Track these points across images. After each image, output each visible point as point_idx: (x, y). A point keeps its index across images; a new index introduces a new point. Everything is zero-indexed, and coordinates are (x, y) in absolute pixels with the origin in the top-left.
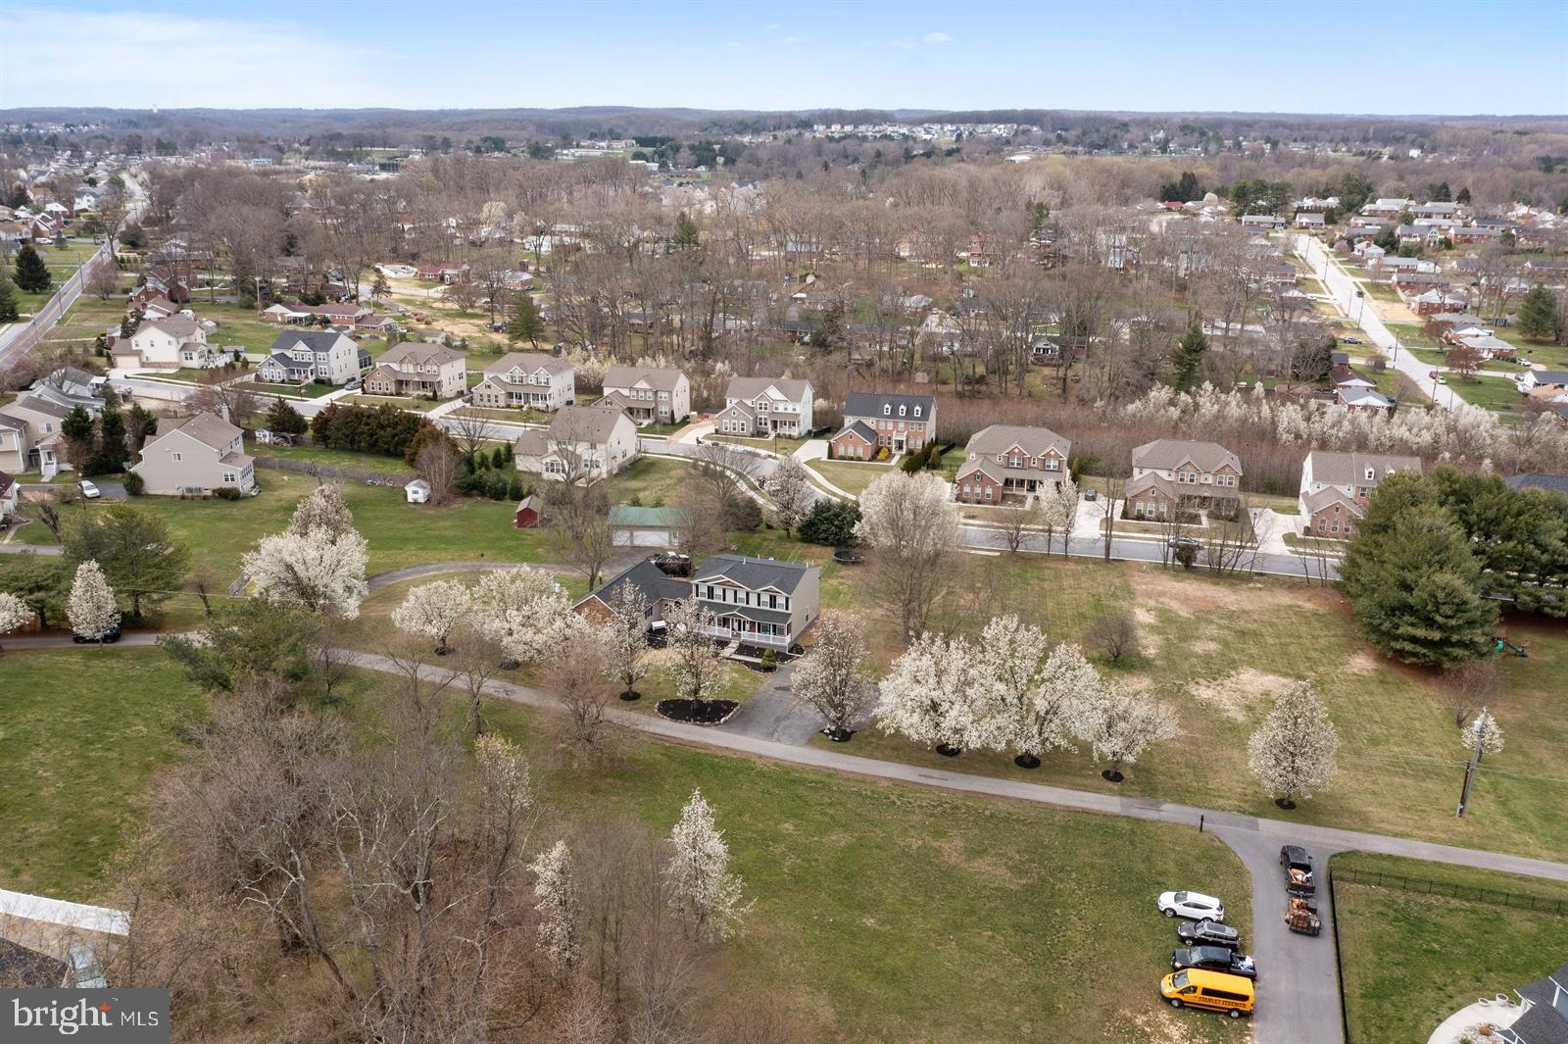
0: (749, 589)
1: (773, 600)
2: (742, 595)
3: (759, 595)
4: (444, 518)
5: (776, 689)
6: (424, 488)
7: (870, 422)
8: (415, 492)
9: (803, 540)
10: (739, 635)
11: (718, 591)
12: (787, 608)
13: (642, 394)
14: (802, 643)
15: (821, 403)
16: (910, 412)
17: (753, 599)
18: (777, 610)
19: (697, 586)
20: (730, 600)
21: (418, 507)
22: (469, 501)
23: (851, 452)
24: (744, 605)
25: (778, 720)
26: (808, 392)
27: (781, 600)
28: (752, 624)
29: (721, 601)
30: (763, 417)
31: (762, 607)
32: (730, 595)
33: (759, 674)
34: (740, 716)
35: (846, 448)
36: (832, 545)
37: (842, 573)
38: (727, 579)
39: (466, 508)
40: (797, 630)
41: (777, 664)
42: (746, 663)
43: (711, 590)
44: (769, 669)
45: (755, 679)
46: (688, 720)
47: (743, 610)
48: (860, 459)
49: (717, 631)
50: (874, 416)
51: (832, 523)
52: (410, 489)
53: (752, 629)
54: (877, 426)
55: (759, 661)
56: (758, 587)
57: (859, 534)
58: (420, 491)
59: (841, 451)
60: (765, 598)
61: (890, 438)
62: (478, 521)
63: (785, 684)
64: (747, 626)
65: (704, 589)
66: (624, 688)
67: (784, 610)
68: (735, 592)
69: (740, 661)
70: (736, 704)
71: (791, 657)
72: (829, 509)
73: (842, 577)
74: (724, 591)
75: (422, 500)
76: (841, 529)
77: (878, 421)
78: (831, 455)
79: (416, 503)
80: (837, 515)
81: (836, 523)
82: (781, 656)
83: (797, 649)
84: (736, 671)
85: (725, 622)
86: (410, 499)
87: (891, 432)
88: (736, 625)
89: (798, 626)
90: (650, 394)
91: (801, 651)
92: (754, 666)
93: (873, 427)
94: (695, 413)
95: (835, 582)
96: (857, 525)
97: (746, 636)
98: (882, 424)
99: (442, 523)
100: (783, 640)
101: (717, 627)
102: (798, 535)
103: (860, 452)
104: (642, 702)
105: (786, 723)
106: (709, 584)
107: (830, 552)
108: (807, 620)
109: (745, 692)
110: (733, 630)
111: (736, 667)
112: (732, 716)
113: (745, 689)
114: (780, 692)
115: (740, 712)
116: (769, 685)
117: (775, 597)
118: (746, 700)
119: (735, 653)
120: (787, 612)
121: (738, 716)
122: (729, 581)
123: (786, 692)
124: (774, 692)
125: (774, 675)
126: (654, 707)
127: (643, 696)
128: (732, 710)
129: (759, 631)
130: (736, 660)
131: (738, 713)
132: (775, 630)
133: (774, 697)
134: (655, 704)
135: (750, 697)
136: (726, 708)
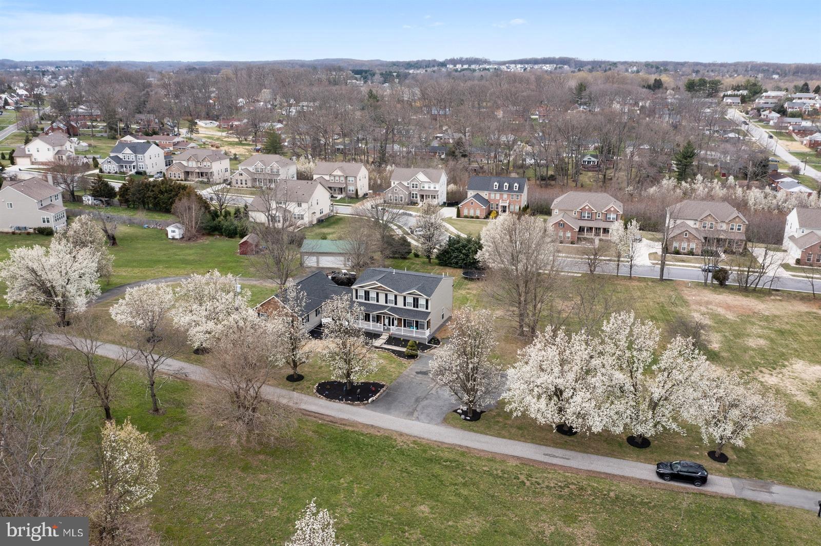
0: (396, 293)
2: (391, 297)
3: (405, 298)
4: (190, 248)
5: (417, 373)
6: (179, 229)
8: (173, 232)
9: (440, 264)
10: (389, 329)
11: (373, 295)
12: (427, 308)
13: (337, 178)
14: (439, 336)
15: (452, 187)
16: (511, 188)
17: (400, 300)
18: (419, 309)
19: (357, 291)
20: (382, 301)
21: (174, 241)
22: (211, 238)
23: (472, 213)
24: (393, 305)
25: (418, 400)
26: (444, 178)
27: (422, 302)
28: (400, 320)
29: (375, 302)
30: (415, 193)
31: (407, 307)
32: (382, 297)
33: (404, 361)
34: (386, 396)
35: (469, 211)
36: (461, 267)
37: (469, 286)
38: (380, 285)
39: (207, 242)
40: (435, 325)
41: (419, 352)
42: (394, 351)
43: (367, 293)
44: (412, 357)
45: (400, 365)
46: (340, 400)
47: (392, 309)
48: (478, 218)
49: (372, 326)
50: (487, 190)
51: (461, 252)
52: (169, 229)
53: (399, 325)
54: (489, 196)
55: (404, 350)
56: (404, 291)
57: (480, 259)
58: (177, 230)
59: (465, 212)
60: (410, 300)
61: (497, 205)
62: (213, 250)
63: (425, 370)
64: (396, 322)
66: (291, 371)
67: (424, 310)
68: (386, 295)
69: (388, 349)
70: (383, 386)
71: (430, 347)
72: (458, 242)
73: (469, 289)
74: (377, 294)
75: (177, 237)
76: (467, 256)
77: (490, 194)
78: (459, 215)
79: (173, 239)
80: (464, 246)
81: (464, 251)
82: (422, 346)
83: (434, 341)
84: (384, 358)
85: (378, 319)
86: (170, 237)
87: (499, 200)
88: (387, 321)
89: (436, 322)
90: (342, 179)
91: (438, 343)
92: (400, 354)
93: (486, 197)
94: (371, 191)
95: (464, 292)
96: (479, 253)
97: (394, 330)
98: (492, 196)
99: (188, 251)
100: (424, 334)
101: (371, 323)
102: (437, 261)
103: (478, 213)
104: (304, 383)
105: (425, 402)
106: (366, 289)
107: (460, 272)
108: (443, 318)
109: (391, 375)
110: (384, 325)
111: (385, 354)
112: (379, 396)
113: (391, 373)
114: (420, 375)
115: (386, 392)
116: (411, 369)
117: (417, 299)
118: (391, 382)
119: (385, 343)
120: (427, 311)
121: (384, 396)
122: (381, 287)
123: (425, 376)
124: (415, 376)
125: (416, 362)
126: (313, 388)
127: (305, 378)
128: (379, 391)
129: (405, 326)
130: (385, 349)
131: (384, 394)
132: (418, 325)
133: (415, 380)
134: (314, 385)
135: (395, 380)
136: (374, 389)
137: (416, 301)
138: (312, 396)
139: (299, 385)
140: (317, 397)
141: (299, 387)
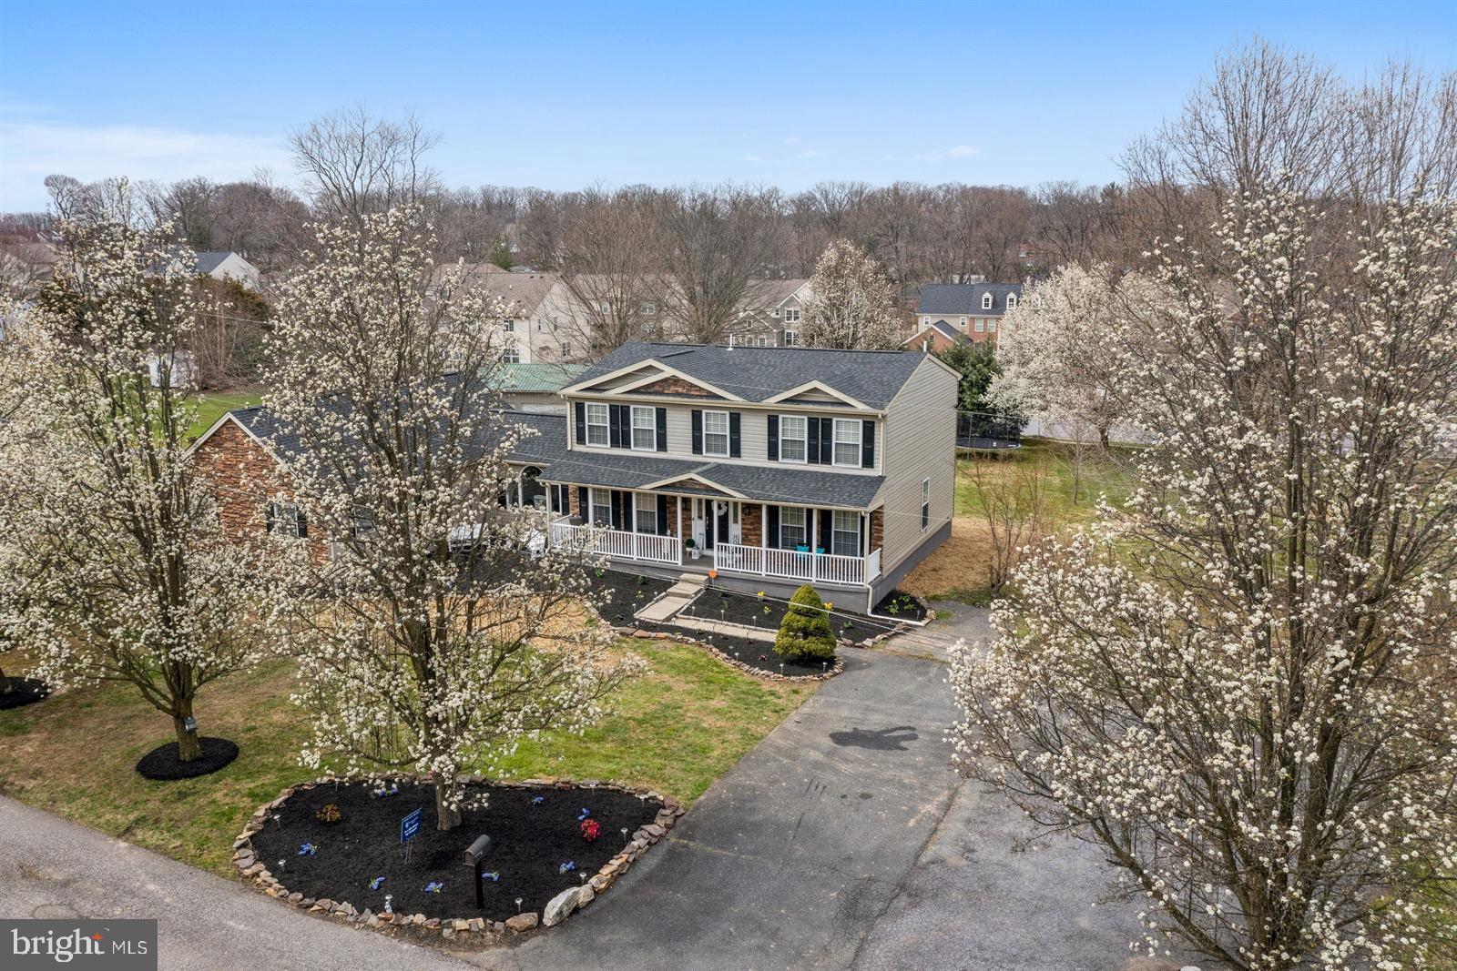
0: (736, 400)
2: (716, 425)
3: (773, 422)
5: (841, 738)
7: (960, 322)
10: (705, 557)
11: (643, 420)
12: (868, 461)
14: (909, 586)
17: (754, 431)
18: (836, 468)
19: (580, 407)
20: (680, 447)
24: (725, 459)
25: (858, 910)
27: (847, 434)
29: (651, 452)
30: (792, 332)
31: (783, 464)
32: (679, 425)
33: (769, 682)
34: (658, 878)
38: (669, 372)
40: (899, 539)
41: (840, 650)
42: (722, 642)
43: (620, 414)
44: (807, 666)
45: (751, 699)
47: (722, 472)
49: (633, 548)
50: (966, 311)
53: (749, 535)
54: (972, 329)
55: (769, 636)
56: (771, 390)
60: (795, 430)
63: (876, 722)
64: (735, 530)
65: (599, 416)
67: (857, 469)
69: (700, 635)
70: (649, 811)
71: (882, 627)
73: (977, 476)
74: (661, 414)
77: (972, 320)
82: (849, 622)
83: (900, 600)
84: (680, 668)
85: (663, 515)
87: (994, 335)
88: (698, 528)
89: (902, 537)
92: (751, 653)
93: (964, 329)
96: (996, 384)
98: (979, 325)
100: (858, 570)
101: (635, 533)
106: (615, 393)
108: (925, 522)
109: (704, 751)
110: (689, 543)
111: (683, 654)
112: (617, 876)
113: (700, 739)
114: (854, 751)
115: (661, 851)
116: (809, 720)
117: (827, 424)
118: (702, 787)
119: (688, 612)
120: (868, 472)
121: (649, 878)
122: (676, 381)
123: (881, 754)
124: (829, 754)
125: (828, 685)
126: (247, 816)
127: (242, 760)
128: (622, 843)
129: (773, 542)
130: (687, 632)
131: (652, 862)
133: (830, 777)
134: (267, 797)
135: (726, 772)
136: (589, 827)
137: (820, 430)
138: (212, 868)
139: (182, 795)
140: (239, 875)
141: (180, 809)
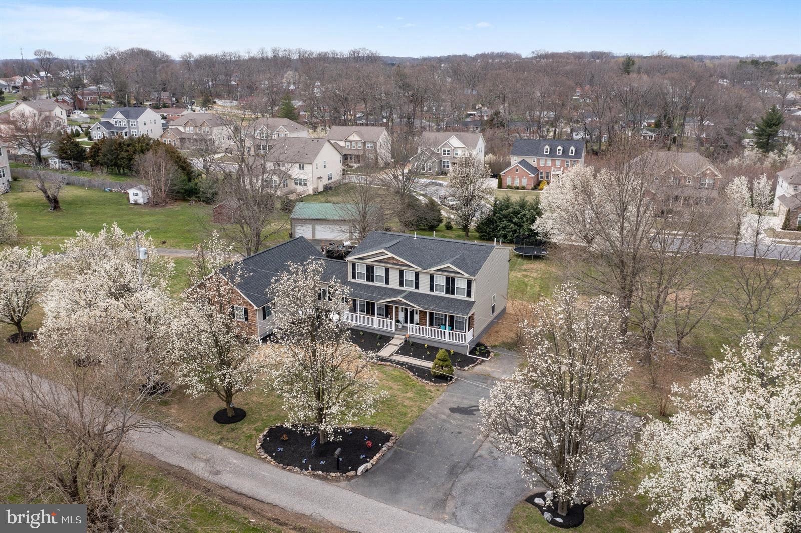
0: (418, 269)
1: (450, 282)
2: (409, 276)
3: (432, 278)
5: (453, 410)
6: (143, 191)
7: (532, 161)
8: (136, 194)
10: (404, 328)
11: (380, 272)
12: (469, 295)
13: (354, 144)
14: (487, 342)
15: (490, 157)
16: (565, 152)
17: (424, 281)
18: (456, 296)
19: (354, 265)
20: (394, 283)
22: (184, 204)
23: (517, 183)
24: (413, 289)
25: (454, 472)
27: (461, 284)
28: (422, 314)
29: (383, 285)
30: (446, 160)
31: (435, 293)
32: (394, 276)
33: (429, 385)
34: (393, 460)
35: (513, 180)
36: (511, 242)
37: (525, 267)
38: (390, 255)
39: (179, 208)
40: (481, 322)
41: (454, 370)
42: (411, 368)
43: (370, 269)
44: (443, 379)
45: (422, 393)
46: (304, 467)
47: (410, 296)
48: (523, 188)
49: (375, 323)
50: (536, 155)
53: (421, 322)
54: (538, 163)
55: (429, 365)
56: (431, 266)
57: (540, 230)
59: (508, 181)
60: (440, 281)
61: (548, 173)
63: (465, 404)
64: (416, 317)
65: (362, 269)
67: (464, 297)
68: (401, 273)
69: (403, 364)
70: (388, 438)
71: (472, 361)
72: (507, 207)
73: (525, 270)
74: (387, 271)
75: (141, 201)
76: (520, 226)
77: (539, 160)
78: (500, 186)
79: (136, 204)
80: (516, 213)
81: (515, 220)
82: (460, 359)
83: (480, 350)
84: (395, 379)
85: (387, 311)
86: (131, 201)
87: (550, 168)
88: (401, 316)
89: (482, 319)
90: (360, 144)
91: (486, 354)
92: (421, 373)
93: (534, 164)
95: (519, 275)
96: (538, 221)
97: (413, 330)
98: (542, 162)
100: (464, 338)
101: (376, 317)
103: (525, 182)
105: (467, 478)
106: (368, 261)
107: (510, 248)
108: (493, 312)
109: (405, 414)
110: (398, 321)
111: (396, 373)
112: (379, 460)
113: (403, 410)
114: (457, 416)
115: (392, 452)
116: (441, 403)
118: (404, 429)
120: (468, 299)
121: (389, 460)
122: (393, 258)
123: (466, 417)
124: (448, 417)
125: (450, 388)
126: (257, 437)
127: (248, 417)
128: (380, 449)
129: (431, 324)
131: (389, 455)
132: (452, 323)
133: (448, 426)
134: (261, 431)
135: (412, 424)
136: (369, 444)
138: (251, 455)
139: (233, 430)
140: (260, 458)
141: (233, 435)
